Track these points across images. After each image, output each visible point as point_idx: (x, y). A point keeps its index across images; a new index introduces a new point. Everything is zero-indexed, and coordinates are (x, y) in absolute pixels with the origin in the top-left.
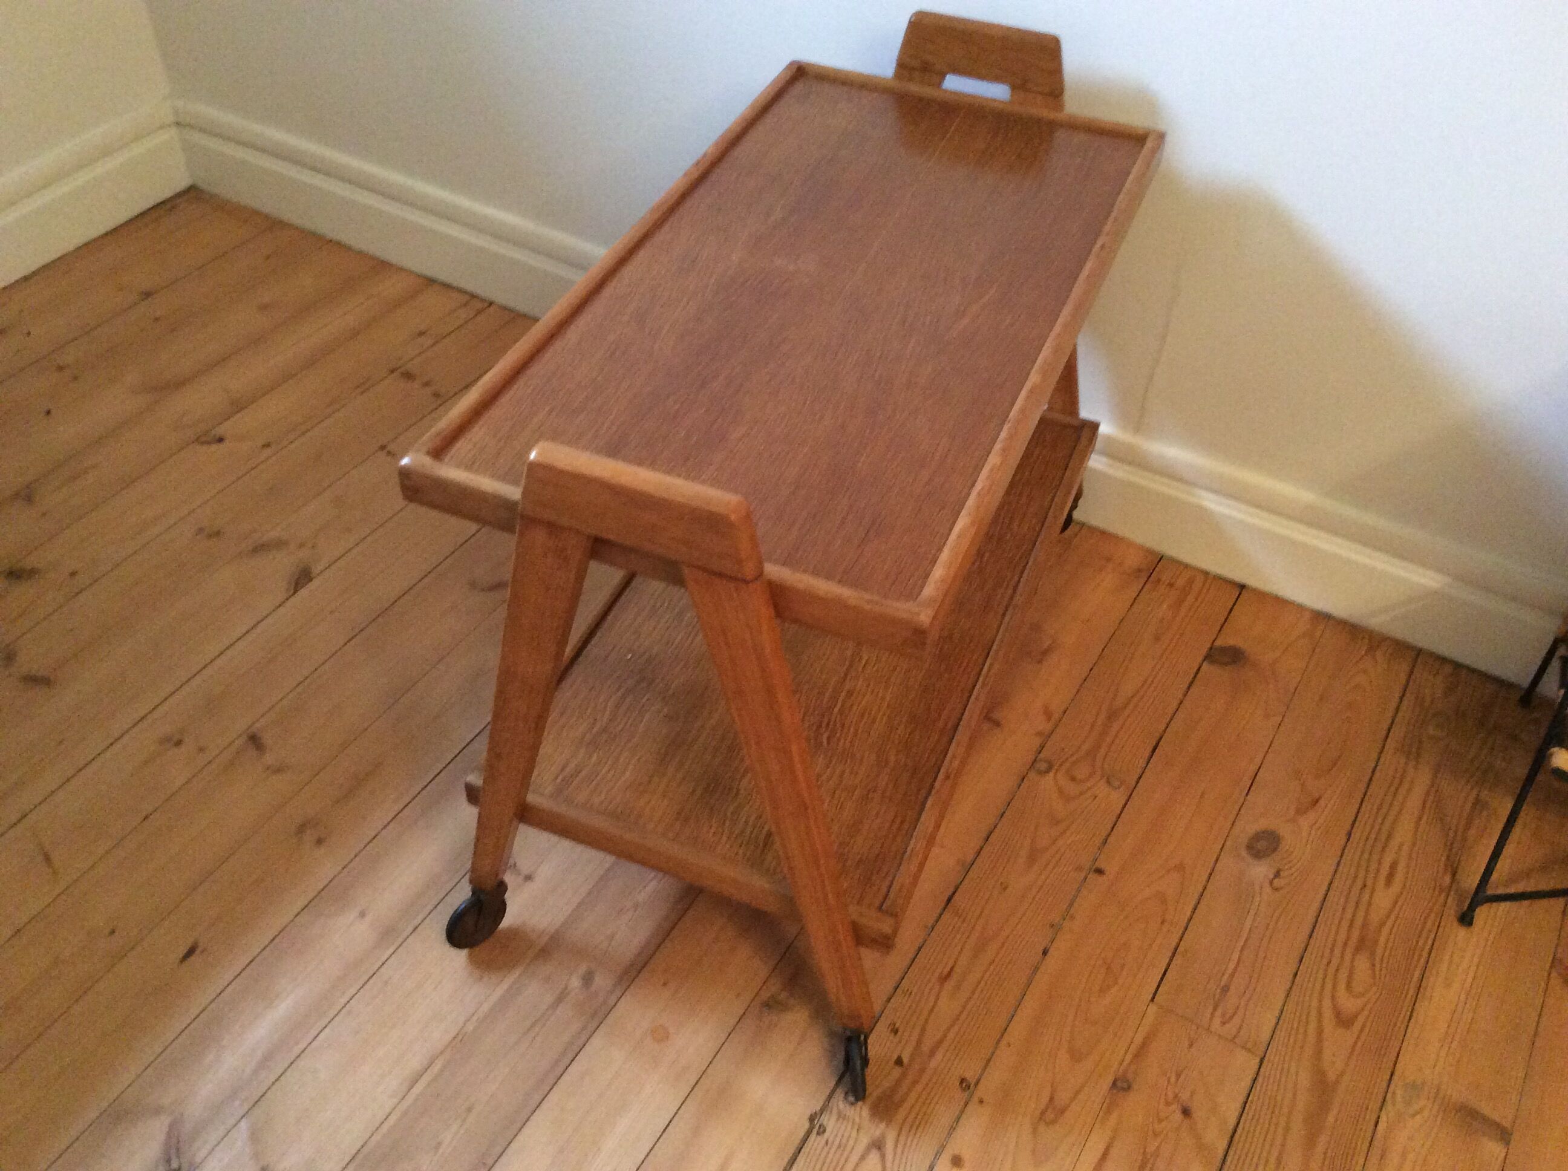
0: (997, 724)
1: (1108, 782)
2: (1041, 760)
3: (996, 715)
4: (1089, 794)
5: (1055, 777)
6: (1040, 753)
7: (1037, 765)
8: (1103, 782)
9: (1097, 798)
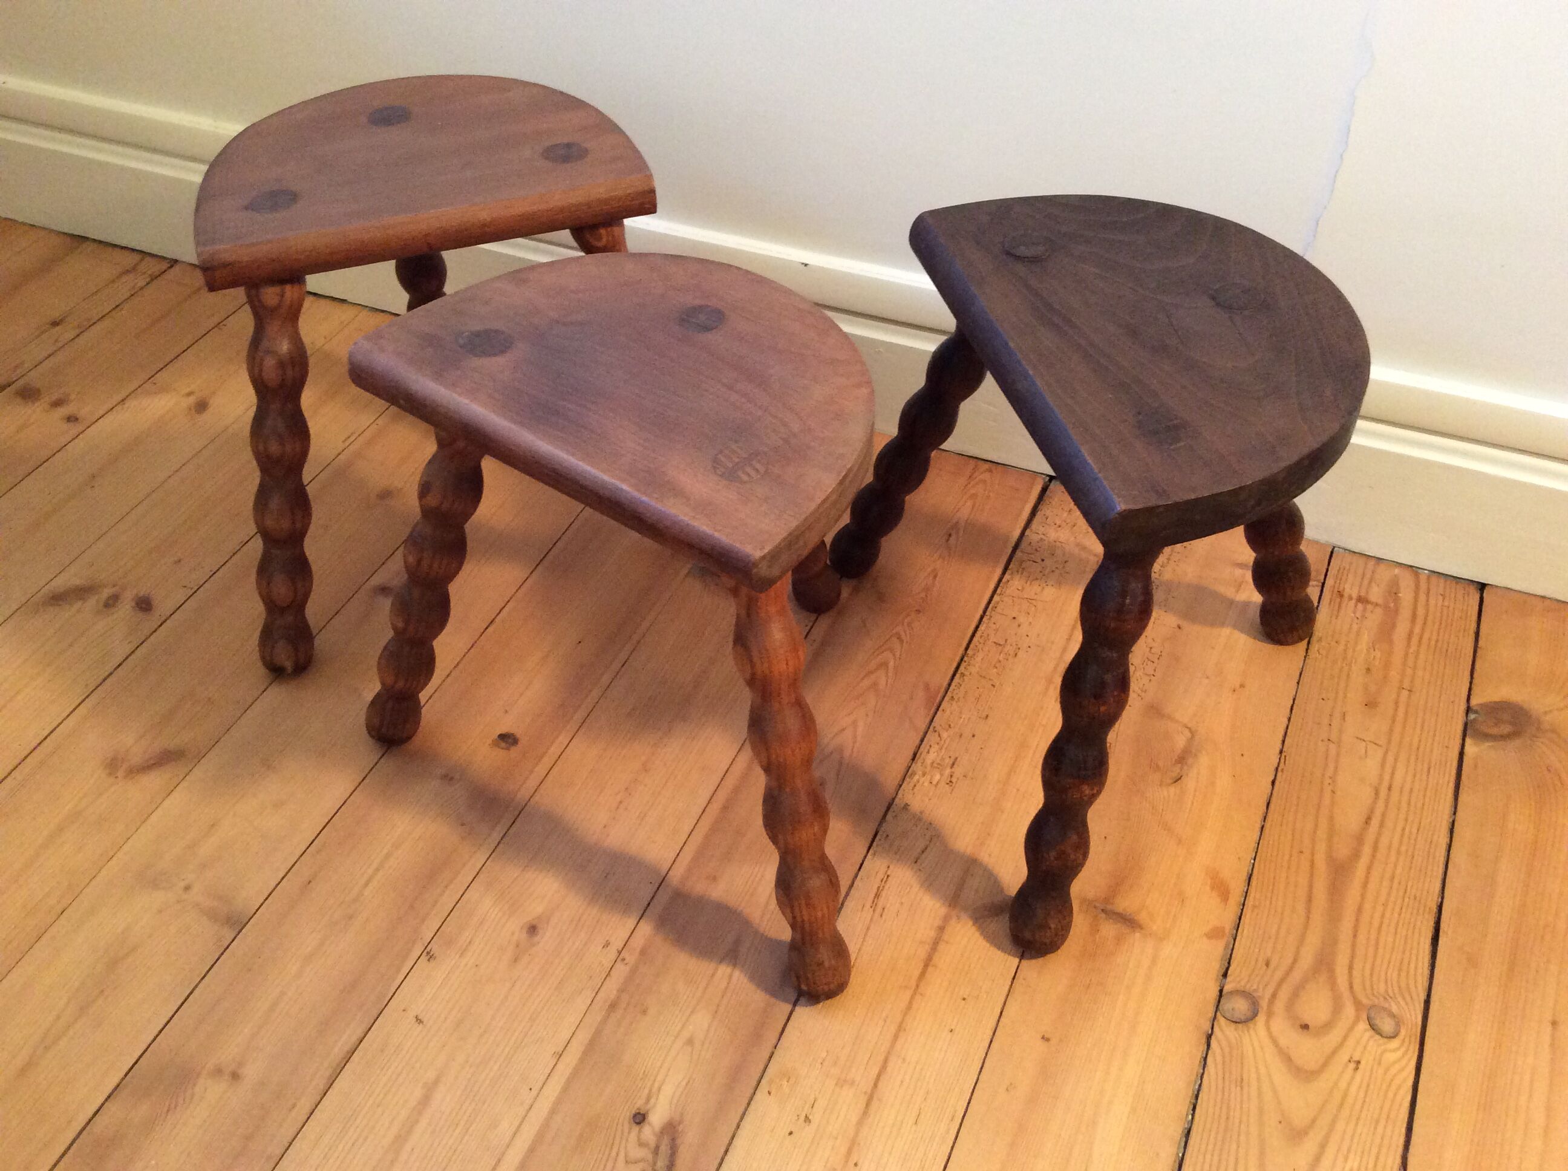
0: (1129, 922)
1: (1373, 1027)
2: (1231, 993)
3: (1124, 904)
4: (1344, 1056)
5: (1268, 1029)
6: (1225, 975)
7: (1227, 1005)
8: (1363, 1025)
9: (1361, 1066)
